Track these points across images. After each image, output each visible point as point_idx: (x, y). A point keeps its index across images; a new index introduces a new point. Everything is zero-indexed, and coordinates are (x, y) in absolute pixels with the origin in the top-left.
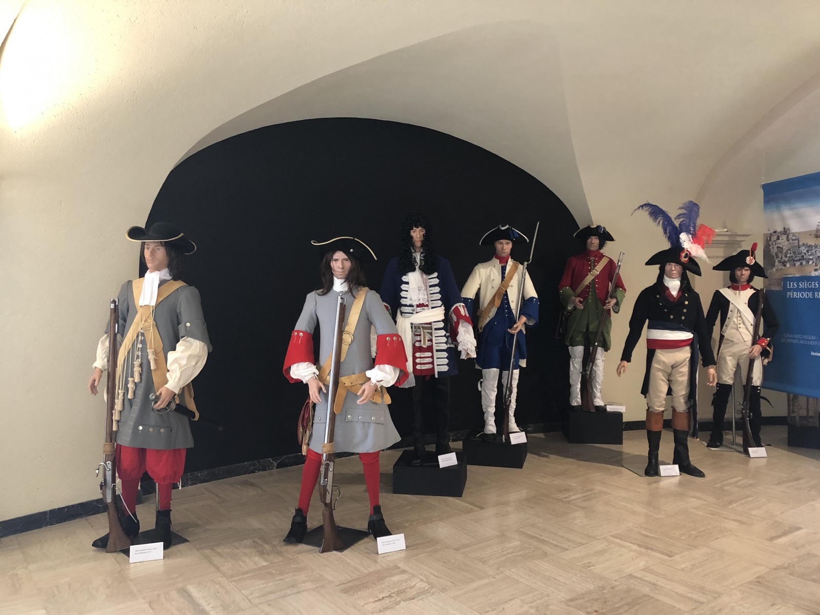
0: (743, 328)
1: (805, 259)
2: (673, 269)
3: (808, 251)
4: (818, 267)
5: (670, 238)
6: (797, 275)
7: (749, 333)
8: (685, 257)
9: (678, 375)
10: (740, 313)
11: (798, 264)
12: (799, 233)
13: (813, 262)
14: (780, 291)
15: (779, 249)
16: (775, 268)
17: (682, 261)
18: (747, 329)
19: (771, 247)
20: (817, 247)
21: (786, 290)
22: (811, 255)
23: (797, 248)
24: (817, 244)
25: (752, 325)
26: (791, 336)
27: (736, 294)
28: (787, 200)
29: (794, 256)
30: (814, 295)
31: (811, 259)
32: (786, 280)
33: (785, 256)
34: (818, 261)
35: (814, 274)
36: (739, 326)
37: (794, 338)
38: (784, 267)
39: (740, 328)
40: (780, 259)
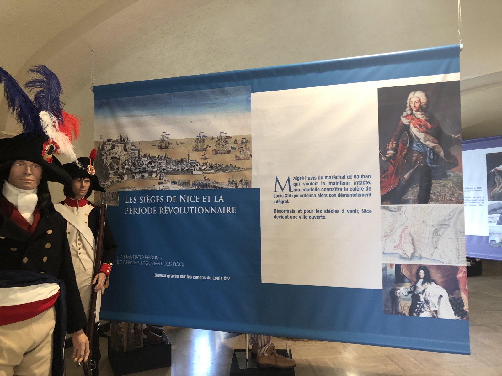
0: (83, 253)
1: (148, 171)
2: (29, 172)
3: (150, 163)
4: (163, 181)
5: (21, 116)
6: (137, 189)
7: (90, 260)
8: (49, 153)
9: (34, 366)
10: (80, 235)
11: (138, 176)
12: (140, 143)
13: (157, 175)
14: (115, 206)
15: (115, 159)
16: (110, 181)
17: (45, 158)
18: (88, 255)
19: (104, 157)
20: (161, 158)
21: (123, 205)
22: (154, 167)
23: (137, 159)
24: (161, 155)
25: (92, 249)
26: (130, 257)
27: (73, 211)
28: (123, 106)
29: (132, 167)
30: (158, 211)
31: (154, 172)
32: (123, 194)
33: (122, 168)
34: (163, 174)
35: (157, 188)
36: (79, 251)
37: (133, 260)
38: (120, 180)
39: (80, 254)
40: (115, 171)
